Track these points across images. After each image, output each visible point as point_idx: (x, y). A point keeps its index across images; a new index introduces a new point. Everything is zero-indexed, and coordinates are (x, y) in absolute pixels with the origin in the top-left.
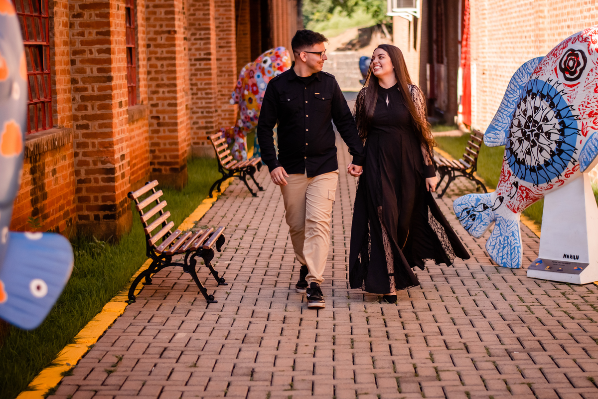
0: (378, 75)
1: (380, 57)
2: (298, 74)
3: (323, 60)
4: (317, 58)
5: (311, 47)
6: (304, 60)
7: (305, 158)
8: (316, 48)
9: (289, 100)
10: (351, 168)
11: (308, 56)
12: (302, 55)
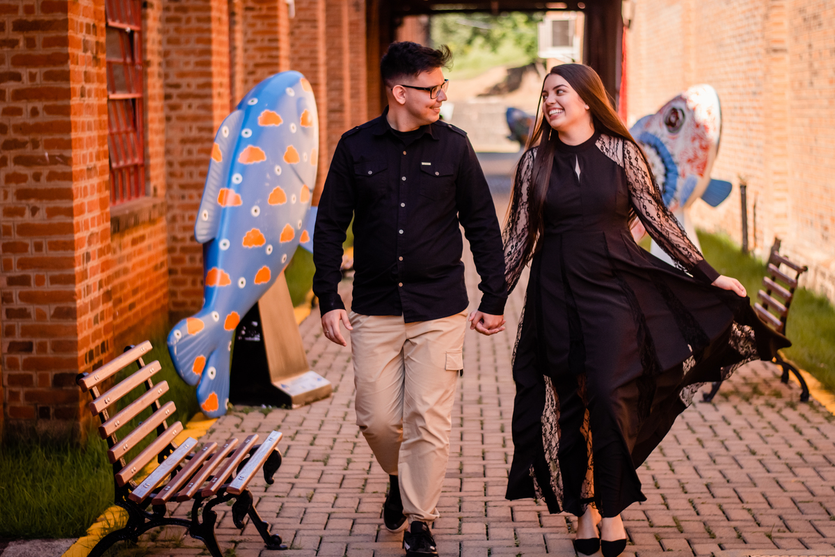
0: (559, 127)
1: (558, 90)
2: (393, 126)
3: (439, 102)
4: (425, 98)
5: (413, 77)
6: (401, 101)
7: (401, 285)
8: (424, 79)
9: (370, 173)
10: (477, 319)
11: (409, 94)
12: (396, 91)
